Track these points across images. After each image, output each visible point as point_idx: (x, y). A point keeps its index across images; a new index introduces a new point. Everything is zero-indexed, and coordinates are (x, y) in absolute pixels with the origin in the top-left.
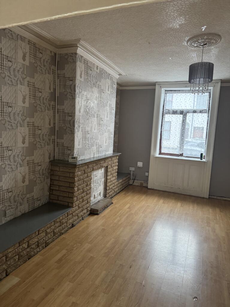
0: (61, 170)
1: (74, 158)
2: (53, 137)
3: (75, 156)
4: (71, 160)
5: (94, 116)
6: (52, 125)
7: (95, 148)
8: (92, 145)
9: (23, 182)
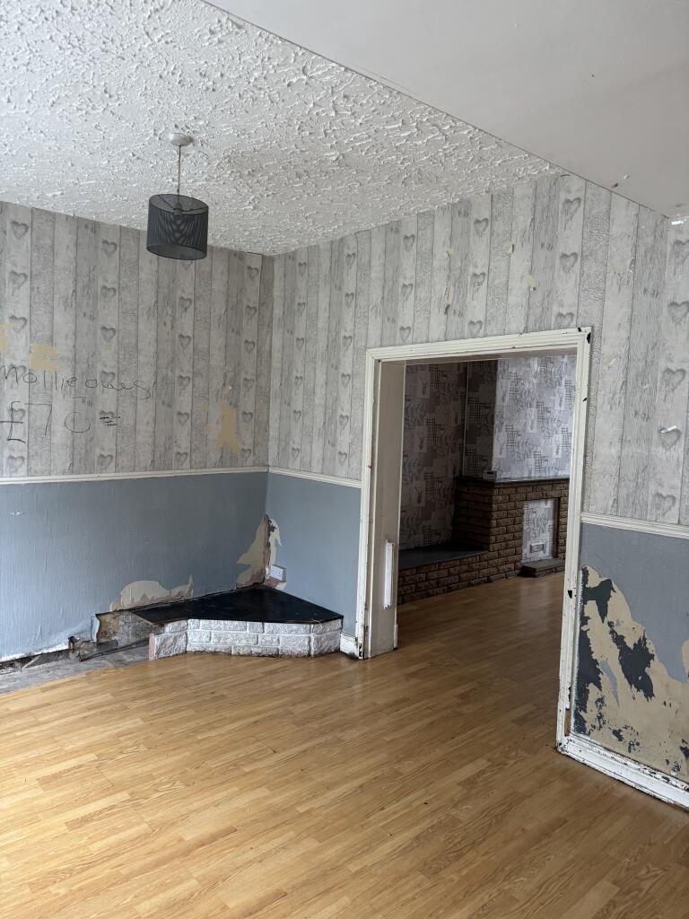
0: (471, 491)
1: (492, 473)
2: (460, 441)
3: (493, 469)
4: (486, 477)
5: (531, 405)
6: (459, 422)
7: (532, 461)
8: (527, 455)
9: (419, 501)
